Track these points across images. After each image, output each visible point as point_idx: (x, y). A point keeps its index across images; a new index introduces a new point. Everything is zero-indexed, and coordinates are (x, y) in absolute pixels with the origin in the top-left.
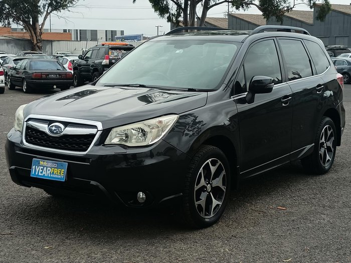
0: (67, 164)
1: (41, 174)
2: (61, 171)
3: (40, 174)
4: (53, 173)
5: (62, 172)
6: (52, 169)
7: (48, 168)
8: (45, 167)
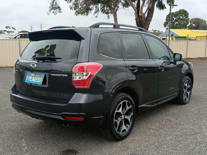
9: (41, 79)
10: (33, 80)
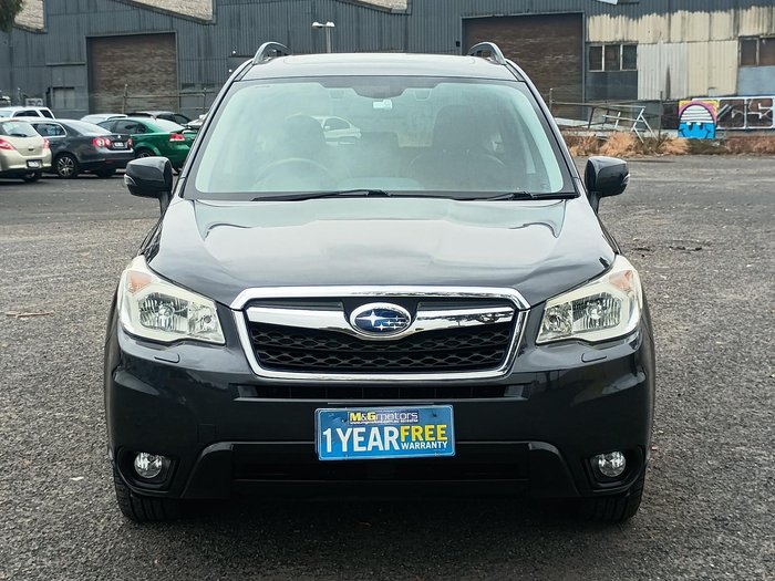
0: (450, 407)
1: (364, 449)
2: (435, 430)
3: (357, 448)
4: (408, 439)
5: (439, 432)
6: (403, 428)
7: (387, 430)
8: (375, 425)
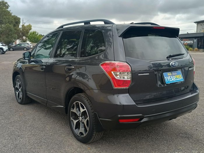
9: (181, 76)
10: (173, 79)
